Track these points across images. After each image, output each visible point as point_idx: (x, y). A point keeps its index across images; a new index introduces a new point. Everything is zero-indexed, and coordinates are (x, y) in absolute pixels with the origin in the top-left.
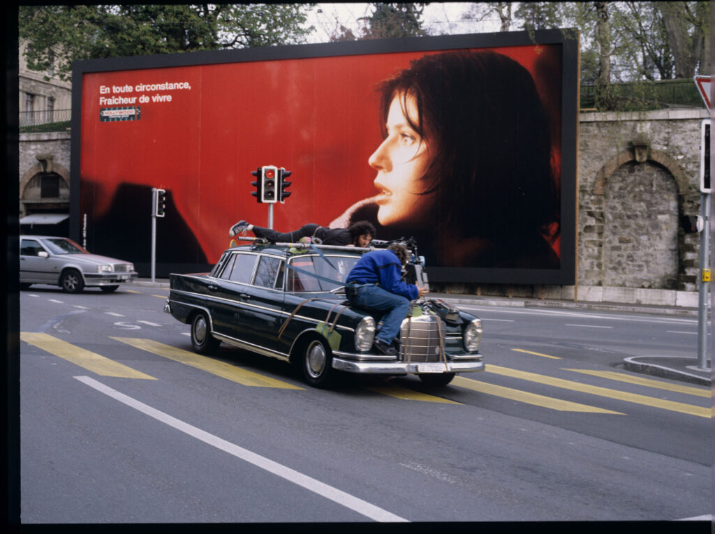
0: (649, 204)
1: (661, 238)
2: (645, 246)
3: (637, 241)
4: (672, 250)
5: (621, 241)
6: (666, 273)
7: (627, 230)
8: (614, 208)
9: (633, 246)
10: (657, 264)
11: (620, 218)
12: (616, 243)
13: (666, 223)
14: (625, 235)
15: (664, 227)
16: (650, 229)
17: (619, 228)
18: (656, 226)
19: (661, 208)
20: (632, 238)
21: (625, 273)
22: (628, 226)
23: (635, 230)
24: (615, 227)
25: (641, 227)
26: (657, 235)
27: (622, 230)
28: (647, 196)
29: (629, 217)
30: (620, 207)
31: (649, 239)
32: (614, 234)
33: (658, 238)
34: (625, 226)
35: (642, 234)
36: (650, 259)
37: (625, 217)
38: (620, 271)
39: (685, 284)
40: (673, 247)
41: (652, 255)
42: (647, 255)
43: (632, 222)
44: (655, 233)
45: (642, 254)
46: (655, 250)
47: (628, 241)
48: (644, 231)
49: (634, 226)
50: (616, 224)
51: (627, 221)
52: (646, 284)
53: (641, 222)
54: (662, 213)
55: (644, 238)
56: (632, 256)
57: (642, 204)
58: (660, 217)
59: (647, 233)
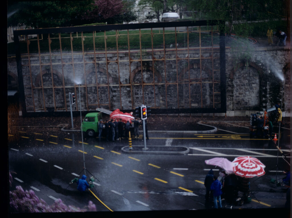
0: (249, 81)
1: (253, 92)
2: (248, 95)
3: (245, 93)
4: (257, 96)
5: (239, 94)
6: (255, 104)
7: (242, 90)
8: (237, 82)
9: (244, 96)
10: (252, 101)
11: (239, 86)
12: (238, 95)
13: (255, 87)
14: (241, 92)
15: (254, 88)
16: (249, 89)
17: (239, 89)
18: (252, 88)
19: (253, 82)
20: (243, 93)
21: (241, 105)
22: (242, 89)
23: (244, 90)
24: (237, 89)
25: (246, 89)
26: (252, 91)
27: (239, 90)
28: (248, 78)
29: (242, 85)
30: (239, 82)
31: (249, 93)
32: (237, 91)
33: (252, 92)
34: (241, 89)
35: (247, 91)
36: (250, 100)
37: (241, 86)
38: (239, 104)
39: (263, 109)
40: (258, 95)
41: (250, 98)
42: (249, 98)
43: (243, 87)
44: (251, 91)
45: (247, 98)
46: (251, 96)
47: (242, 94)
48: (248, 90)
49: (244, 89)
50: (238, 88)
51: (242, 87)
52: (248, 108)
53: (246, 87)
54: (254, 84)
55: (247, 93)
56: (243, 99)
57: (247, 80)
58: (253, 85)
59: (249, 91)
